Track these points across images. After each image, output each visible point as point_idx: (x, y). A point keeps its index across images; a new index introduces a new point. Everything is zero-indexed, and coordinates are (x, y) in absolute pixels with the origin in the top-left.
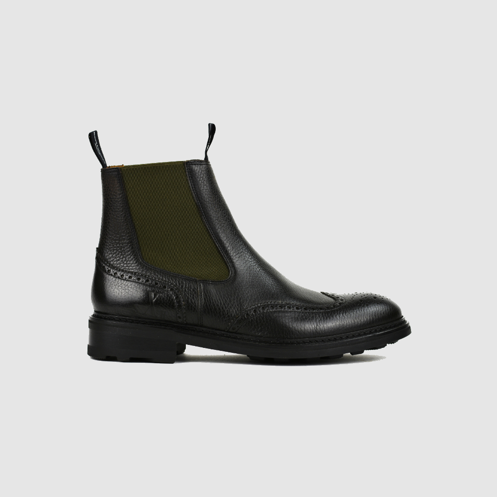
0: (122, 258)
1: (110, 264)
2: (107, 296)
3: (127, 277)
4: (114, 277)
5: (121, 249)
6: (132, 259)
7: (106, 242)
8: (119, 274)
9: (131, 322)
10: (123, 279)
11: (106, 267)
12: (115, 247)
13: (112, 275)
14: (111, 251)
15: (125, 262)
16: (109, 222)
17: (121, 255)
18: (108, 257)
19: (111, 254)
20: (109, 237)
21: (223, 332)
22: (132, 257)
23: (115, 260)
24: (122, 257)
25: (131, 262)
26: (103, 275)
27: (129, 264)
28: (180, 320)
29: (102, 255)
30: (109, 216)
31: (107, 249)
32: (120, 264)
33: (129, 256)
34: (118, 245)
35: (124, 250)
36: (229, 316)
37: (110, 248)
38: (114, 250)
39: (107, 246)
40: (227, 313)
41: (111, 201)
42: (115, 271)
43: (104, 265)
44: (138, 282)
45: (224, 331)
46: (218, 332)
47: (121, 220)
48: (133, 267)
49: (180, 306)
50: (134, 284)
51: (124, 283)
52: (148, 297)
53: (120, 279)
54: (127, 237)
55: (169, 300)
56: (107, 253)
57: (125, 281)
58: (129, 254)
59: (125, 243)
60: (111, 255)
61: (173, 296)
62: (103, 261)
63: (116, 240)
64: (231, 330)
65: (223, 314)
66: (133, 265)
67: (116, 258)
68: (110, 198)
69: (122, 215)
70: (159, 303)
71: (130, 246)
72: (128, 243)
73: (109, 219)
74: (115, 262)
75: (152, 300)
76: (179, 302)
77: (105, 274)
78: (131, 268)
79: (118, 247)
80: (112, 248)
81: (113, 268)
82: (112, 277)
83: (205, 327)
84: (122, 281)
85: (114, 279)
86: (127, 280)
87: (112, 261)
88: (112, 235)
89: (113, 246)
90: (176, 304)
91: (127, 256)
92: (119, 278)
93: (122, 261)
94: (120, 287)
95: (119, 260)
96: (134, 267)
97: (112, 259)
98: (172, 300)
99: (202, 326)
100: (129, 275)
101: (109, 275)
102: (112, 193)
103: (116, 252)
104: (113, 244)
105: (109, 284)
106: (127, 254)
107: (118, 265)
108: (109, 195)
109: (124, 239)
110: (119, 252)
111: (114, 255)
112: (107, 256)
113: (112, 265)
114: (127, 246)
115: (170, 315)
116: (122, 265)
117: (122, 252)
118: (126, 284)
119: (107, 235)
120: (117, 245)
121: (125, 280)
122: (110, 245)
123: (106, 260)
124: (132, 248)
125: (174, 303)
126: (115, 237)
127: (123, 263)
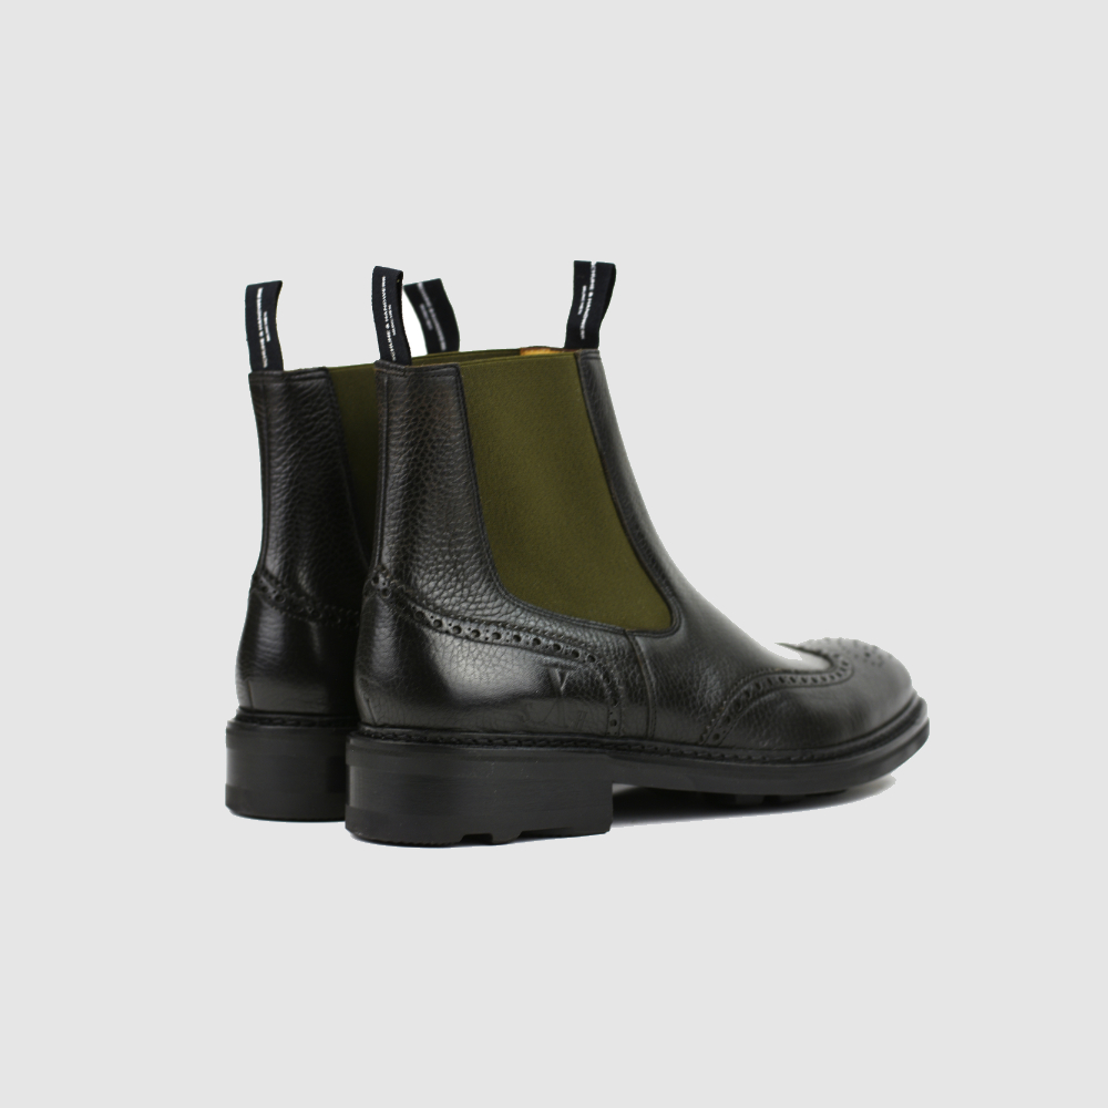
0: (462, 589)
1: (434, 605)
2: (450, 685)
3: (488, 635)
4: (455, 636)
5: (455, 567)
6: (485, 591)
7: (414, 551)
8: (466, 629)
9: (517, 746)
10: (480, 642)
11: (428, 615)
12: (440, 563)
13: (447, 632)
14: (430, 573)
15: (470, 599)
16: (423, 502)
17: (458, 581)
18: (425, 589)
19: (433, 579)
20: (425, 539)
21: (696, 748)
22: (484, 586)
23: (445, 594)
24: (459, 586)
25: (485, 598)
26: (423, 634)
27: (480, 602)
28: (613, 730)
29: (408, 583)
30: (423, 485)
31: (421, 567)
32: (459, 603)
33: (477, 584)
34: (447, 557)
35: (463, 570)
36: (704, 710)
37: (428, 566)
38: (438, 570)
39: (418, 560)
40: (701, 704)
41: (433, 447)
42: (455, 624)
43: (419, 609)
44: (518, 647)
45: (696, 744)
46: (685, 749)
47: (459, 494)
48: (493, 608)
49: (615, 695)
50: (509, 650)
51: (486, 650)
52: (550, 680)
53: (473, 640)
54: (470, 535)
55: (592, 685)
56: (422, 578)
57: (487, 647)
58: (477, 579)
59: (465, 552)
60: (432, 584)
61: (598, 672)
62: (414, 600)
63: (442, 545)
64: (710, 742)
65: (694, 707)
66: (490, 605)
67: (445, 589)
68: (430, 440)
69: (459, 481)
70: (574, 691)
71: (476, 558)
72: (472, 552)
73: (425, 492)
74: (447, 601)
75: (559, 689)
76: (612, 686)
77: (428, 632)
78: (487, 612)
79: (447, 562)
80: (433, 565)
81: (447, 615)
82: (450, 638)
83: (659, 740)
84: (479, 645)
85: (457, 642)
86: (492, 644)
87: (439, 597)
88: (433, 533)
89: (436, 559)
90: (608, 692)
91: (473, 582)
92: (467, 638)
93: (462, 596)
94: (478, 662)
95: (453, 595)
96: (495, 611)
97: (437, 593)
98: (598, 682)
99: (652, 739)
100: (493, 629)
101: (441, 632)
102: (438, 428)
103: (443, 576)
104: (434, 554)
105: (448, 655)
106: (470, 578)
107: (457, 608)
108: (426, 434)
109: (461, 542)
110: (452, 574)
111: (440, 583)
112: (423, 586)
113: (441, 607)
114: (469, 558)
115: (594, 717)
116: (464, 605)
117: (457, 575)
118: (491, 652)
119: (416, 533)
120: (443, 557)
121: (485, 642)
122: (427, 558)
123: (423, 596)
124: (481, 563)
125: (602, 690)
126: (437, 537)
127: (466, 601)
